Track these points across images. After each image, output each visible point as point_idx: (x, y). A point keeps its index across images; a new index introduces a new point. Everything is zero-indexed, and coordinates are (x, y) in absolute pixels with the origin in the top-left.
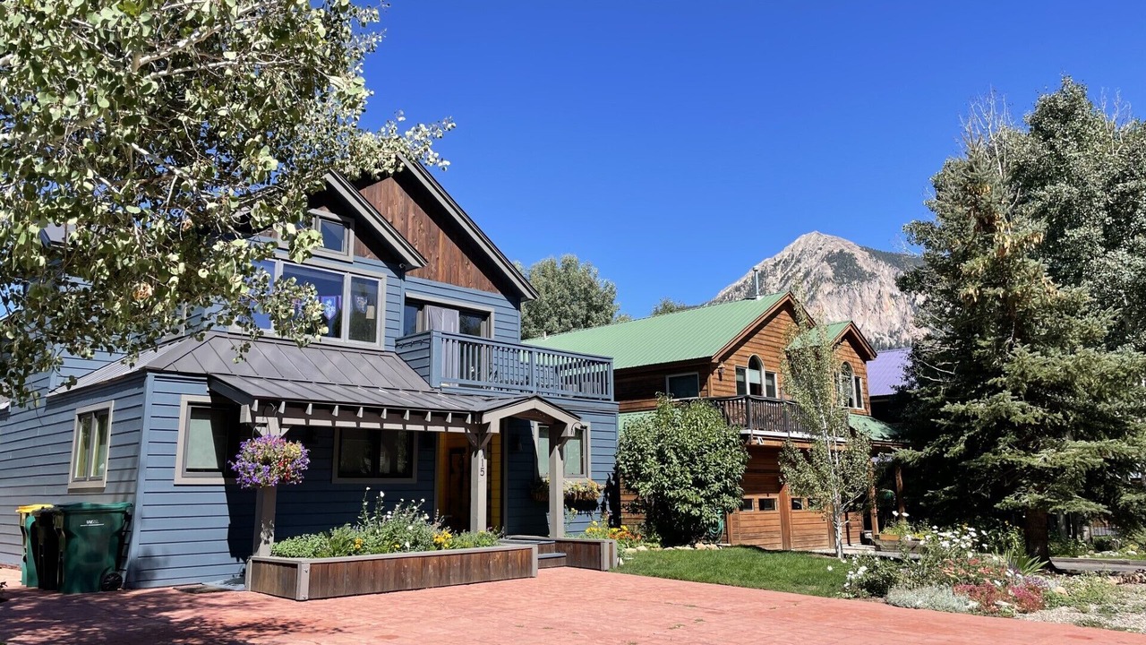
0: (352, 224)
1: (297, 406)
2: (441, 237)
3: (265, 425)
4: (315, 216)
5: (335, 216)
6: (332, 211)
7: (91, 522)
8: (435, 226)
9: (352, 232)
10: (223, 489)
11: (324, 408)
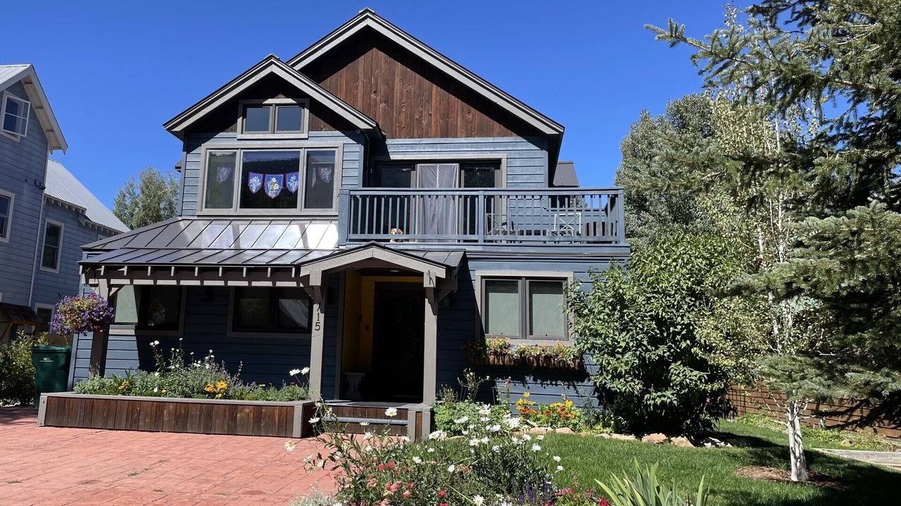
0: (307, 104)
1: (136, 270)
2: (434, 92)
3: (96, 285)
4: (271, 105)
5: (290, 101)
6: (288, 97)
7: (46, 359)
8: (427, 83)
9: (307, 111)
10: (135, 338)
11: (161, 270)
